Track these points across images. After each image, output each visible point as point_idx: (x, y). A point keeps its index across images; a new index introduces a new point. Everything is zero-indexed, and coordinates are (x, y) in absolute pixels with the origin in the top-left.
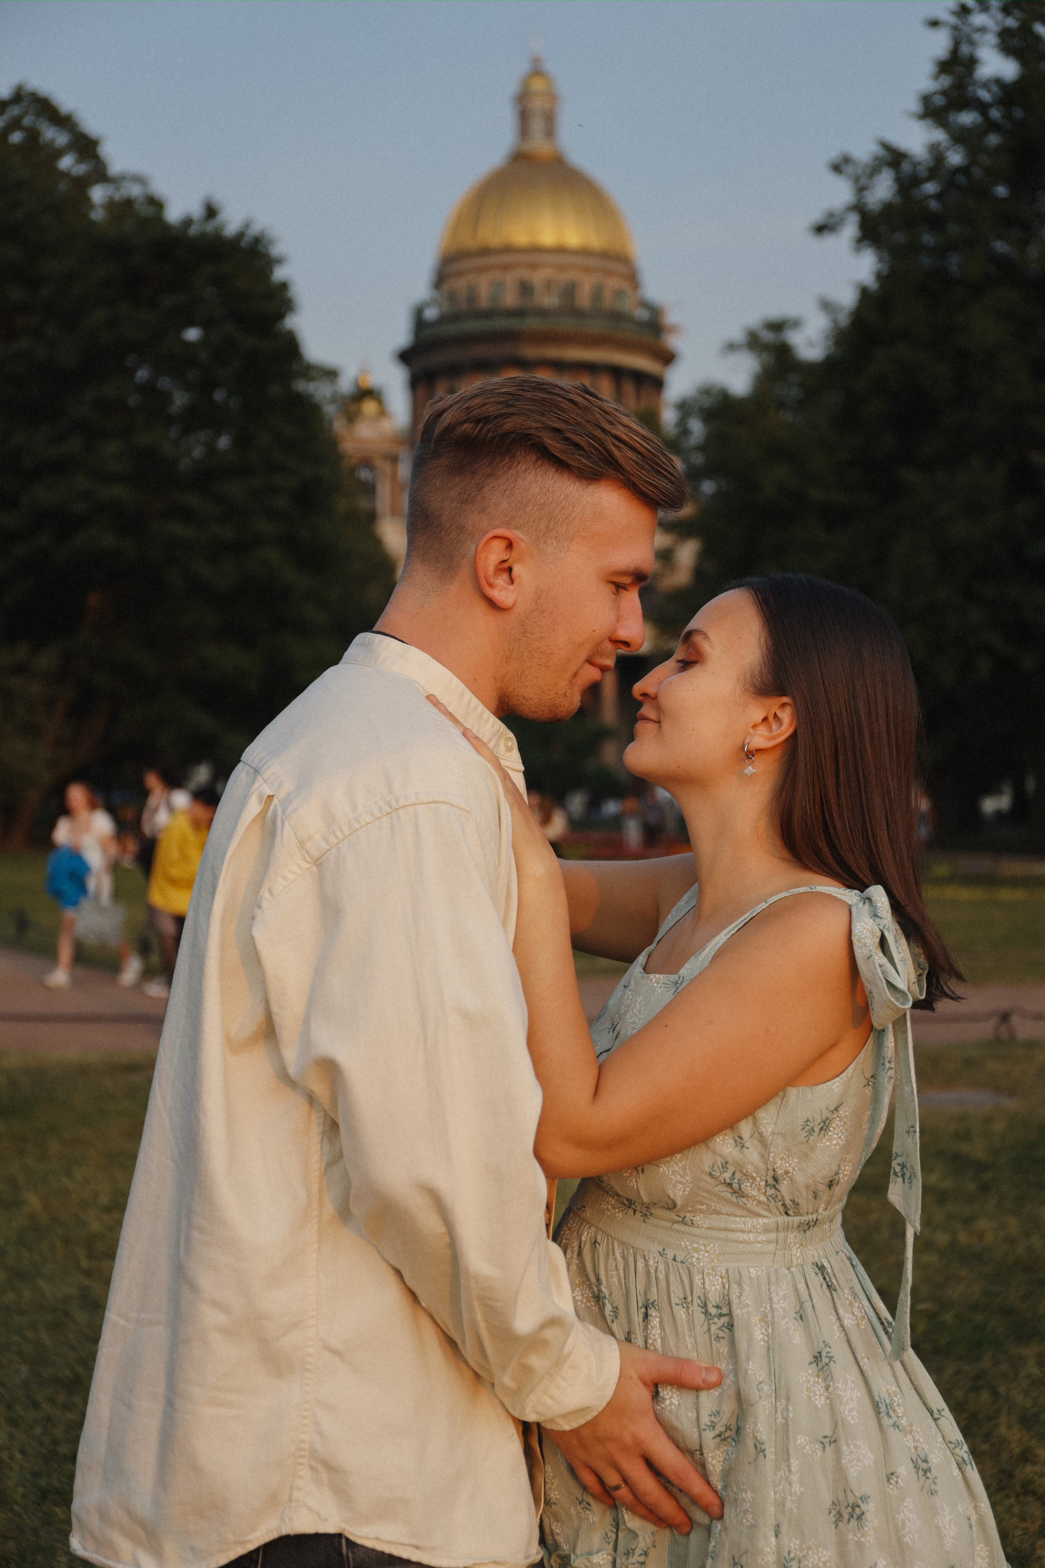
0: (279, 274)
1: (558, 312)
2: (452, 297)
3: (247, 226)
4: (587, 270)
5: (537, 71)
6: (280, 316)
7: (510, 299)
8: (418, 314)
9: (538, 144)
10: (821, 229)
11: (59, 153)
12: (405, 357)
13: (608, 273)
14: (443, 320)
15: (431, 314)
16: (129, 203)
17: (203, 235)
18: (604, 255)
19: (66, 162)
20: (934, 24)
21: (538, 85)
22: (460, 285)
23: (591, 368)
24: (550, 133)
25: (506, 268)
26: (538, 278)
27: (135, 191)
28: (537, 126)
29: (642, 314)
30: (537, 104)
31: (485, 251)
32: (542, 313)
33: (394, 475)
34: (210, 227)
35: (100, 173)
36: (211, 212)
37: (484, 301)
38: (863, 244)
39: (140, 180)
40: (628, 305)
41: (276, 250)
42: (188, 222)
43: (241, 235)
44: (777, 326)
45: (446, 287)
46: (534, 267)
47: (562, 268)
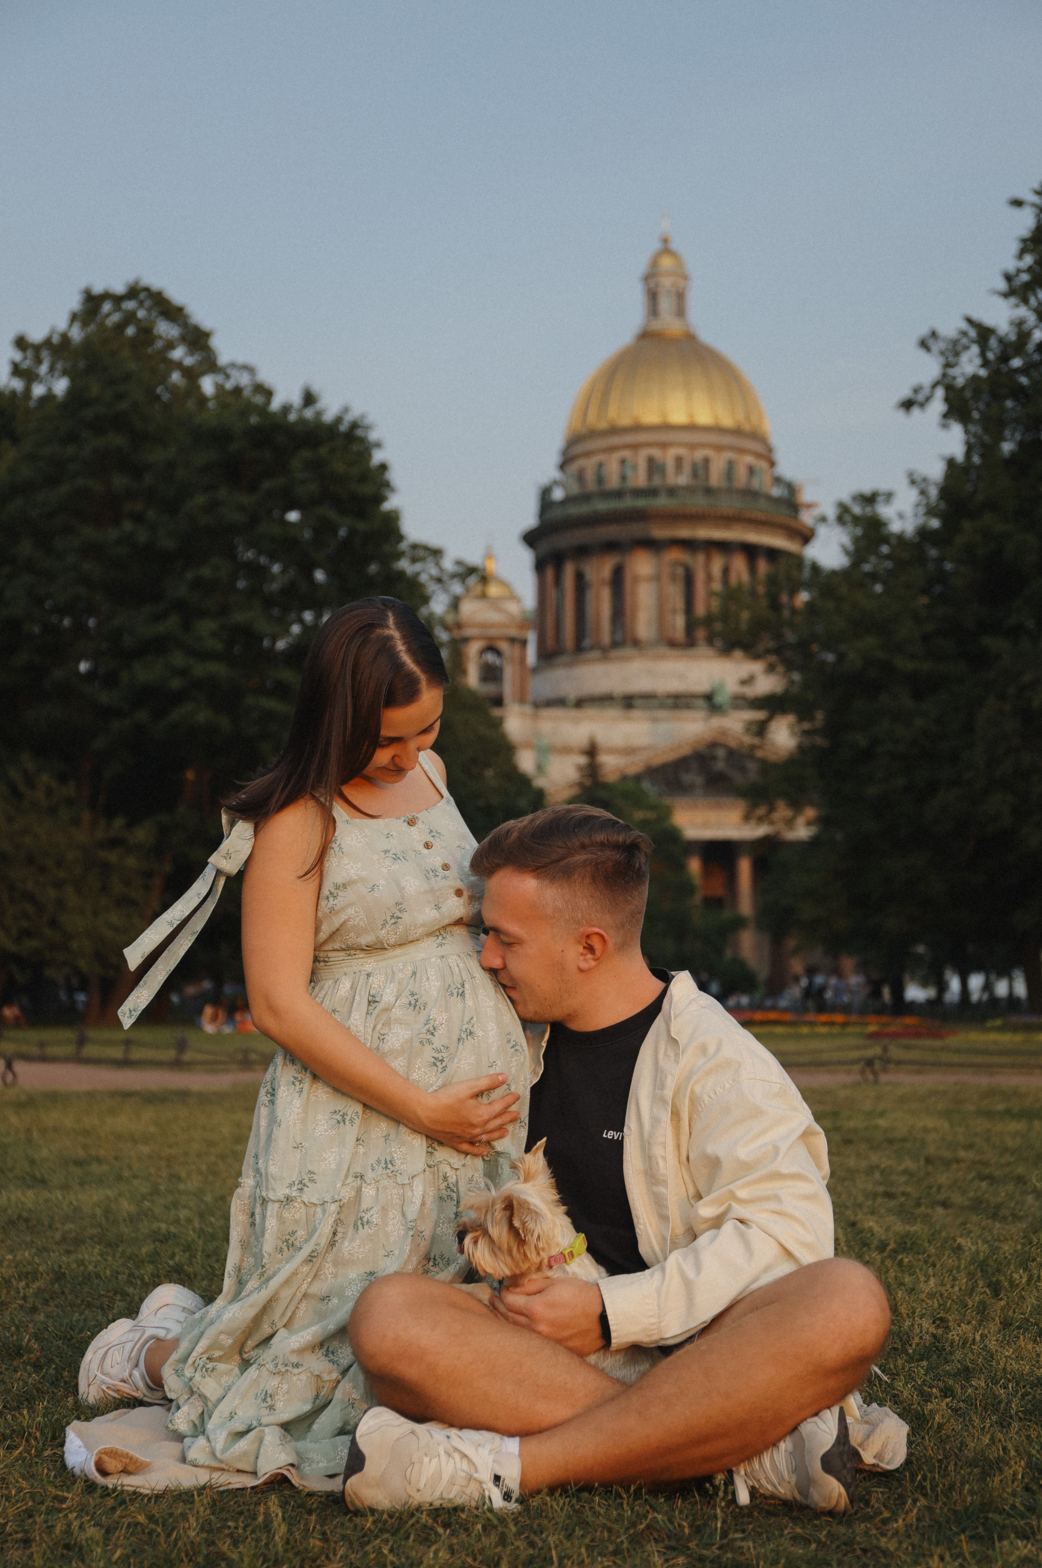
0: (377, 457)
1: (689, 490)
2: (580, 477)
3: (346, 410)
4: (719, 448)
5: (666, 249)
6: (379, 499)
7: (640, 479)
8: (545, 493)
9: (668, 323)
10: (908, 405)
11: (170, 345)
12: (531, 539)
13: (742, 451)
14: (568, 500)
15: (558, 494)
16: (237, 391)
17: (302, 421)
18: (737, 432)
19: (178, 353)
20: (1018, 203)
21: (666, 262)
22: (589, 464)
23: (724, 547)
24: (681, 311)
25: (635, 447)
26: (669, 457)
27: (244, 380)
28: (666, 304)
29: (776, 492)
30: (666, 282)
31: (614, 430)
32: (672, 492)
33: (523, 659)
34: (309, 413)
35: (210, 364)
36: (309, 399)
37: (613, 482)
38: (949, 418)
39: (249, 369)
40: (763, 483)
41: (373, 436)
42: (286, 409)
43: (339, 420)
44: (870, 499)
45: (574, 468)
46: (664, 446)
47: (692, 447)
